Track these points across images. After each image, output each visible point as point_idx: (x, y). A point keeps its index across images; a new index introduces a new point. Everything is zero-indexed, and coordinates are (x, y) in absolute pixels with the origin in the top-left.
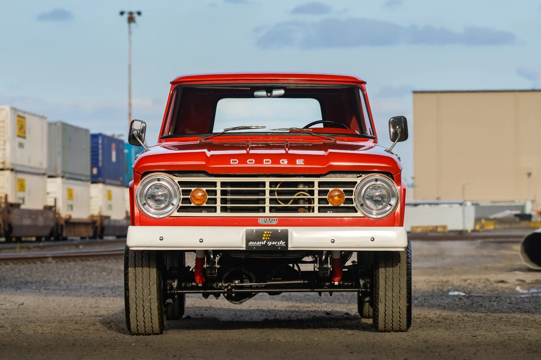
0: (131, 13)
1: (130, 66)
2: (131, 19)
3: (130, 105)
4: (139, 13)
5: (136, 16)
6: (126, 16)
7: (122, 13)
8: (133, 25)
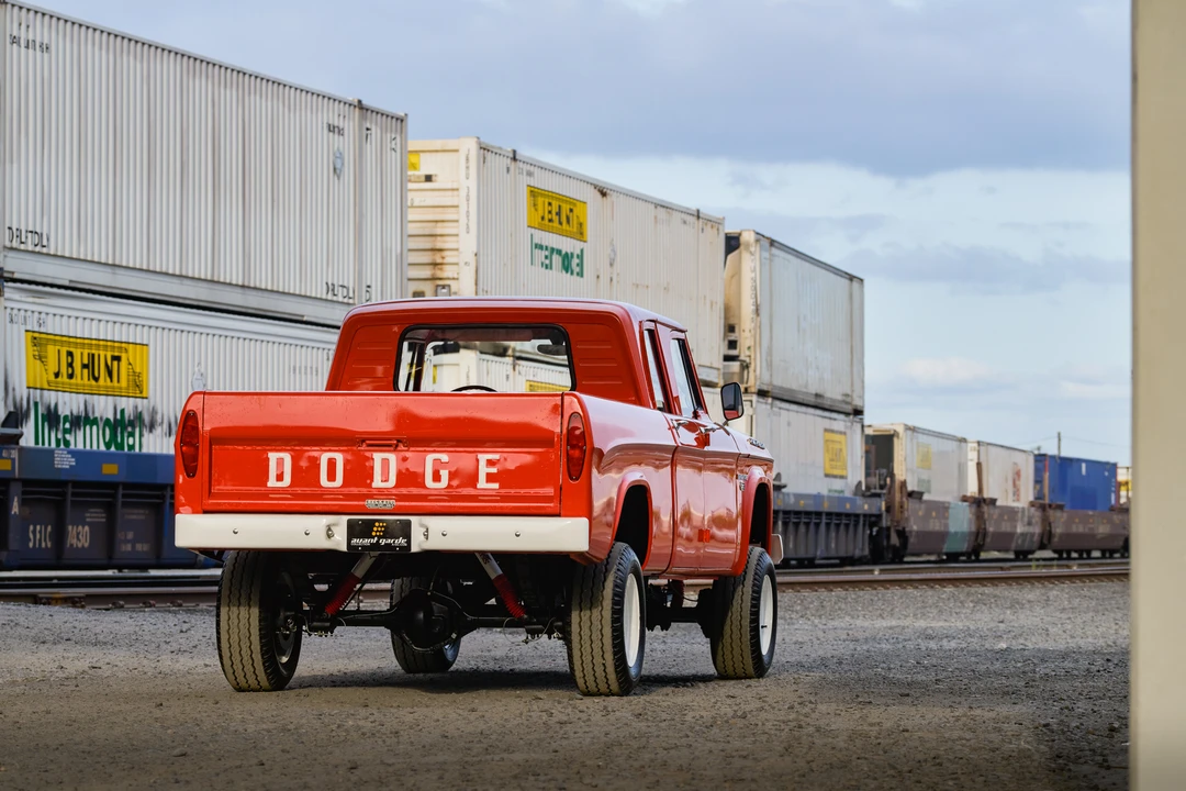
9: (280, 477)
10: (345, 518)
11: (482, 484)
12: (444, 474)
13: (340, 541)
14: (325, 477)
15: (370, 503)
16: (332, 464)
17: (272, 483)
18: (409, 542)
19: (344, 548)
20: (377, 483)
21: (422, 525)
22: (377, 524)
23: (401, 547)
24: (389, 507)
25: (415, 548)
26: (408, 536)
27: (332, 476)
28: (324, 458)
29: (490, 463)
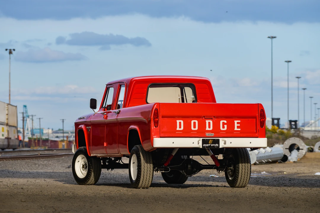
0: (10, 50)
1: (10, 73)
2: (10, 53)
3: (10, 91)
4: (14, 50)
5: (13, 51)
6: (8, 51)
7: (6, 50)
8: (11, 55)
9: (180, 127)
10: (201, 139)
11: (236, 129)
12: (226, 126)
13: (200, 145)
14: (193, 127)
15: (207, 134)
16: (195, 123)
17: (178, 129)
18: (219, 145)
19: (201, 147)
20: (207, 129)
21: (223, 141)
22: (210, 140)
23: (217, 147)
24: (212, 135)
25: (221, 147)
26: (219, 144)
27: (195, 127)
28: (193, 122)
29: (238, 123)
